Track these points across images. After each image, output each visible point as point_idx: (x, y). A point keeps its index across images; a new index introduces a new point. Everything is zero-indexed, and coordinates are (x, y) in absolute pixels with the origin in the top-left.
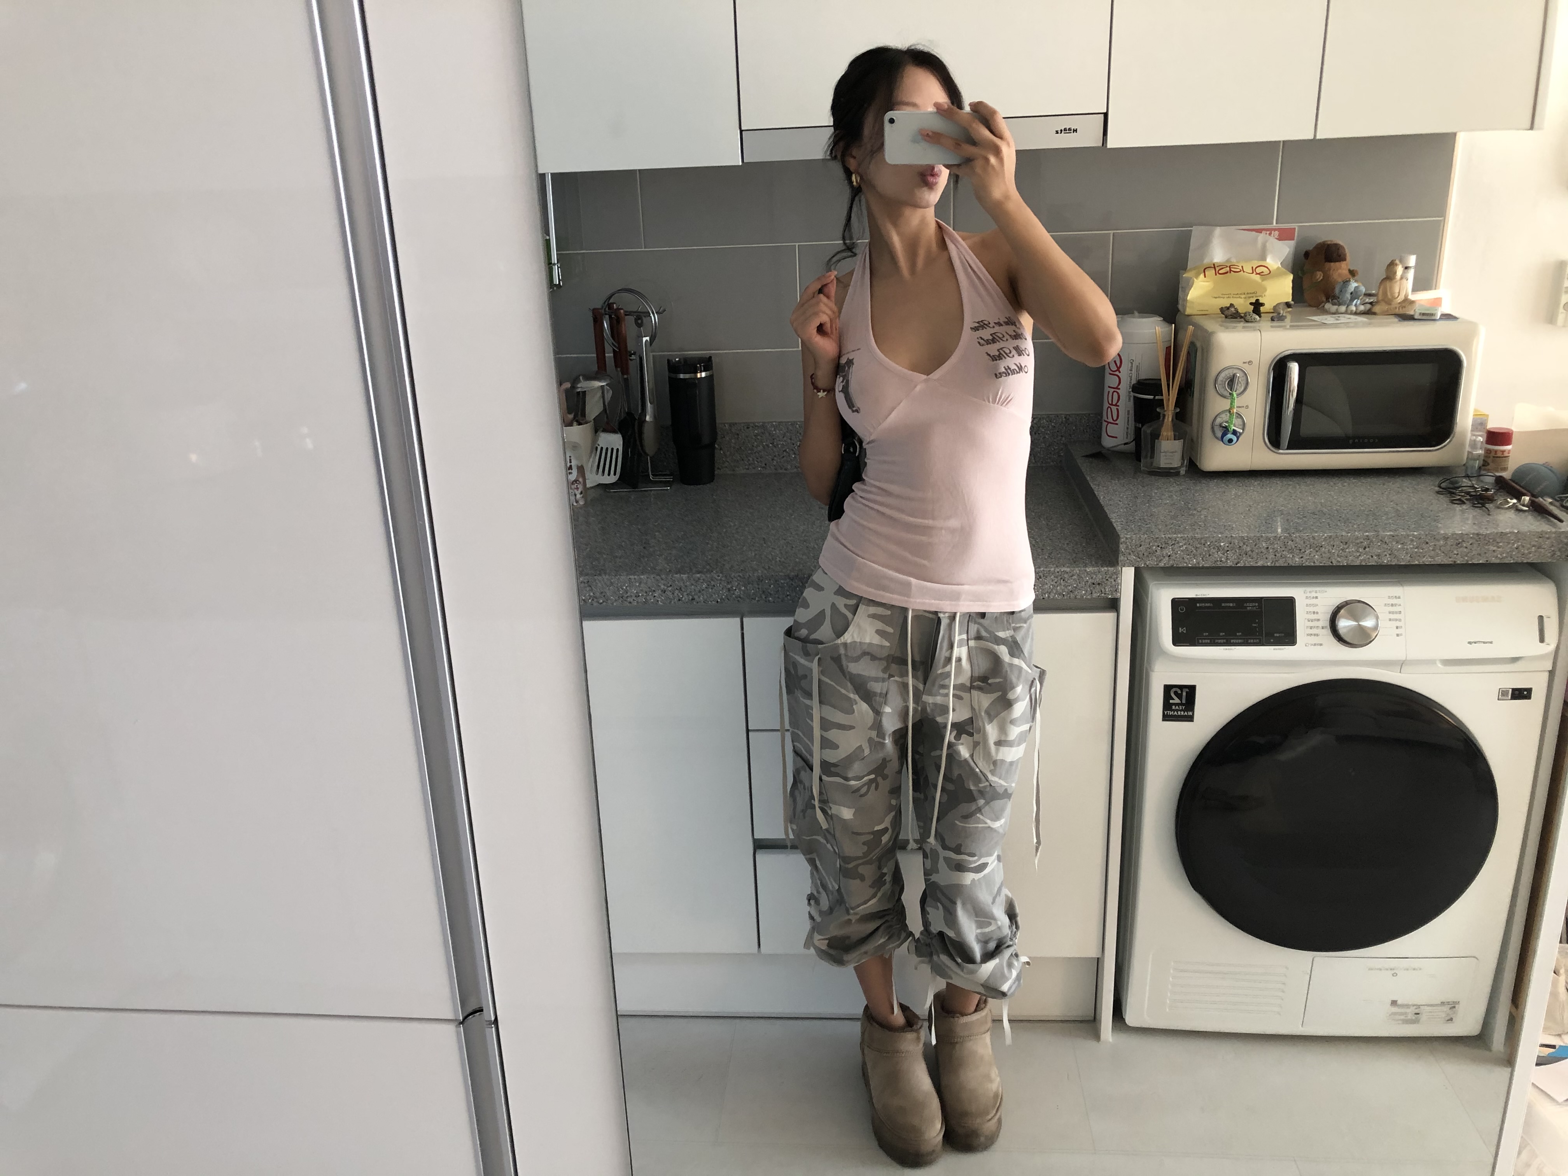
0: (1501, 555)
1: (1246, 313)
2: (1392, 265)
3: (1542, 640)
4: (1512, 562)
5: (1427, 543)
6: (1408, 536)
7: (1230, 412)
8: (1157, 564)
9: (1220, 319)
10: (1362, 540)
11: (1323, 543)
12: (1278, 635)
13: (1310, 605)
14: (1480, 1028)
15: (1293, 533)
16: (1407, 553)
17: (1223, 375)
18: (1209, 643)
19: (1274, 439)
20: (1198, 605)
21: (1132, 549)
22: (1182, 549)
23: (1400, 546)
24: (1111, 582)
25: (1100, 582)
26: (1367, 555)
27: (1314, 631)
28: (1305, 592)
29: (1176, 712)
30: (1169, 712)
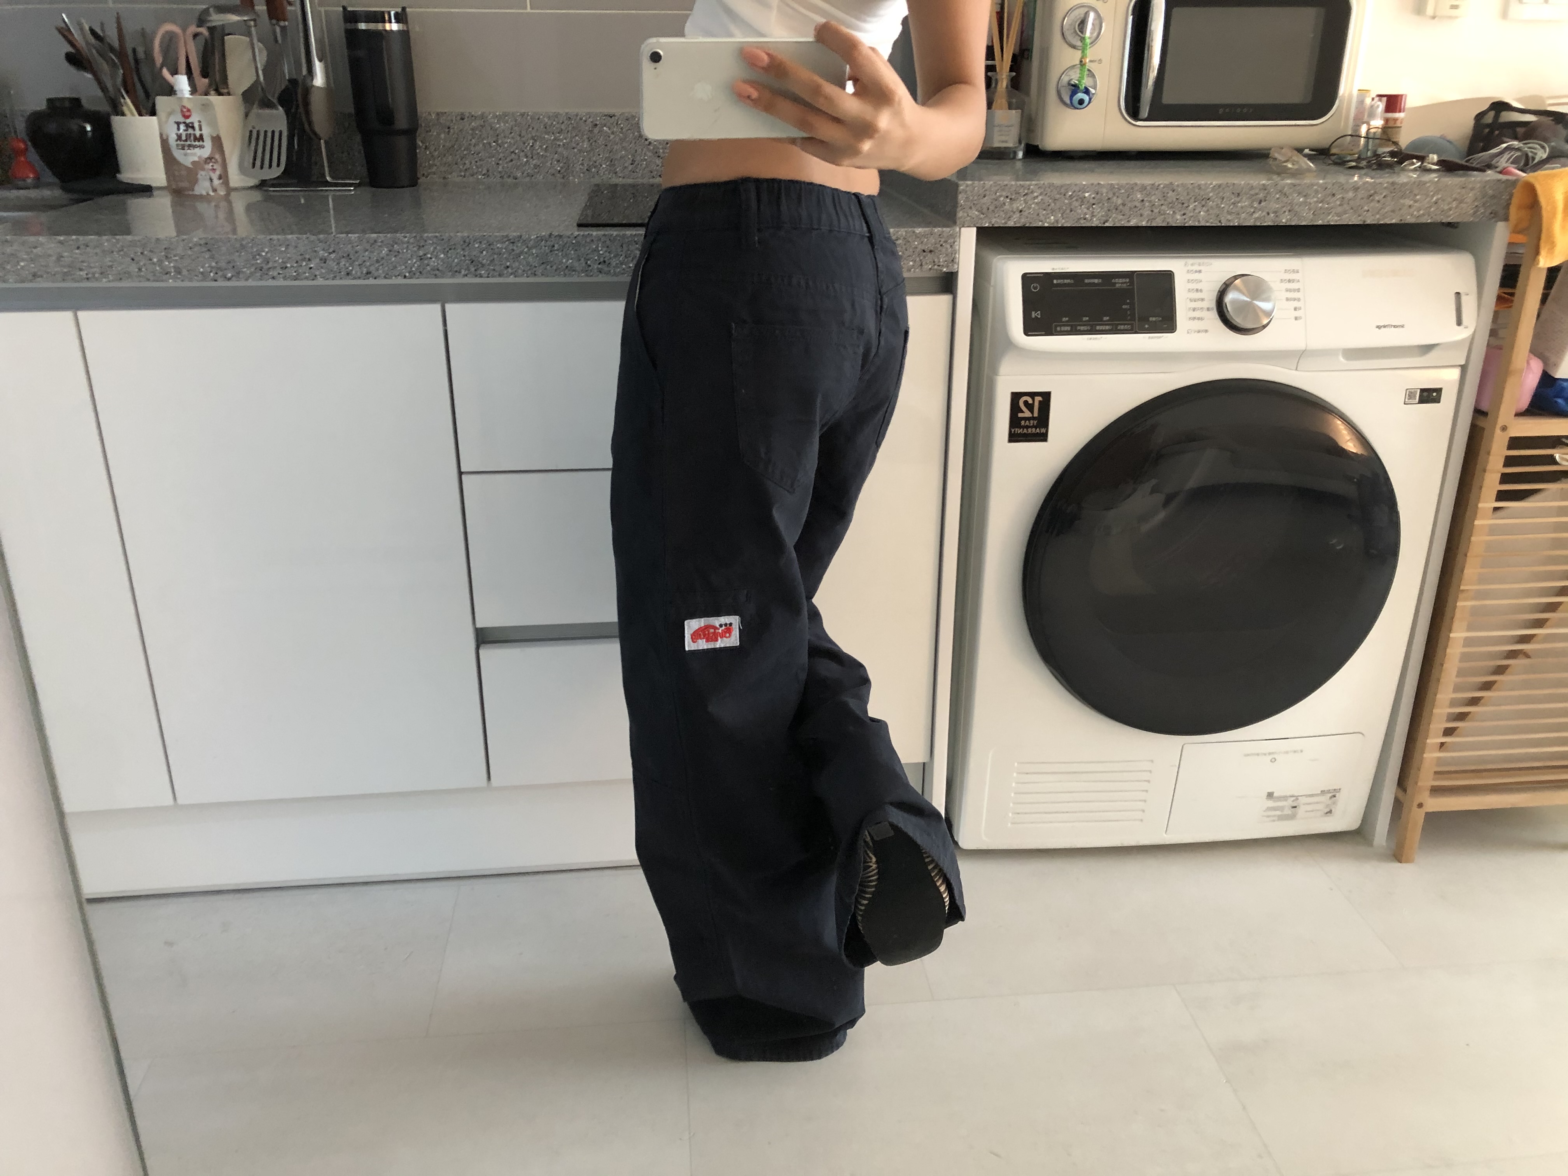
3: (1459, 323)
4: (1429, 221)
5: (1334, 195)
6: (1313, 185)
7: (1080, 65)
8: (1006, 223)
10: (1257, 191)
11: (1211, 194)
12: (1154, 319)
13: (1193, 280)
14: (1360, 822)
16: (1310, 209)
17: (1072, 15)
18: (1070, 332)
19: (1132, 106)
20: (1055, 282)
21: (975, 202)
22: (1036, 201)
23: (1301, 200)
24: (947, 248)
25: (932, 249)
26: (1262, 212)
27: (1197, 314)
28: (1186, 265)
29: (1025, 429)
30: (1016, 429)
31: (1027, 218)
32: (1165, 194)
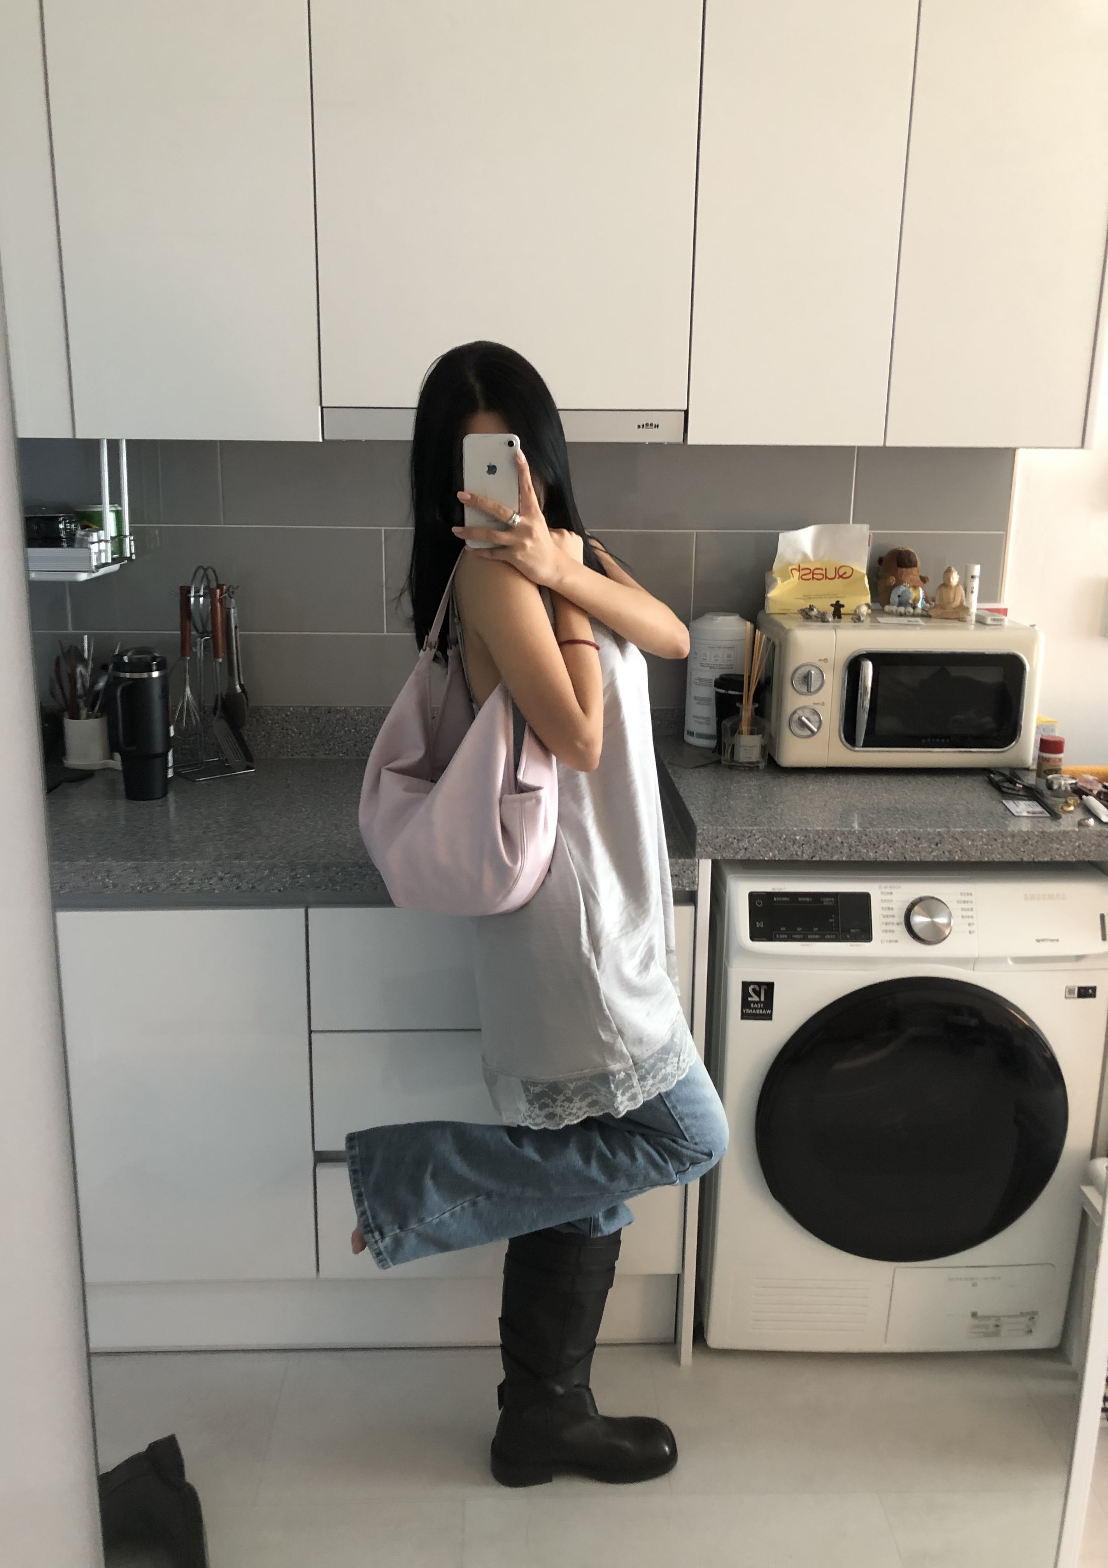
0: (1065, 853)
1: (826, 614)
2: (948, 572)
3: (1104, 938)
4: (1074, 860)
5: (996, 840)
6: (977, 832)
8: (734, 857)
9: (799, 619)
10: (933, 836)
11: (897, 838)
12: (853, 931)
13: (884, 901)
14: (1060, 1336)
15: (868, 828)
16: (976, 850)
17: (799, 672)
18: (786, 939)
19: (850, 736)
20: (775, 899)
21: (709, 841)
22: (758, 841)
23: (970, 843)
24: (688, 874)
26: (939, 851)
27: (889, 927)
28: (880, 887)
29: (754, 1011)
30: (747, 1010)
31: (750, 853)
32: (860, 838)
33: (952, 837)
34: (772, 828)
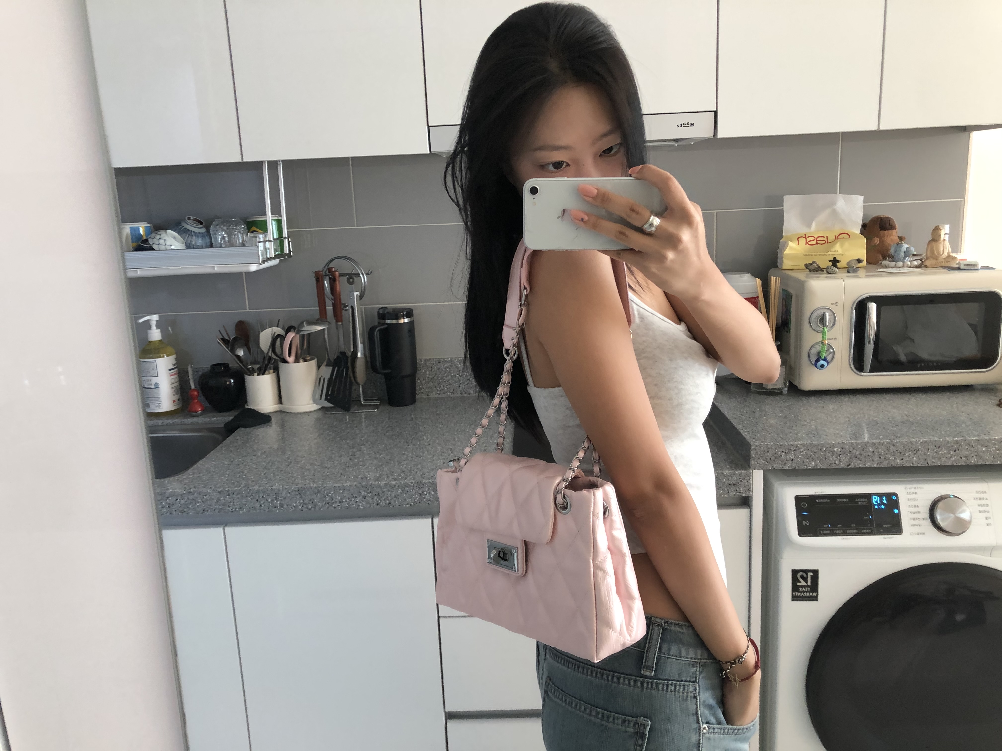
1: (828, 267)
2: (937, 230)
6: (990, 440)
7: (823, 343)
8: (782, 467)
9: (806, 273)
10: (952, 444)
11: (920, 447)
12: (887, 526)
13: (911, 499)
15: (894, 439)
16: (990, 455)
17: (815, 314)
18: (829, 534)
19: (858, 364)
20: (817, 501)
21: (762, 455)
22: (802, 454)
23: (984, 449)
24: (745, 482)
25: (735, 483)
26: (957, 457)
27: (916, 522)
28: (906, 488)
29: (803, 593)
30: (797, 593)
32: (888, 448)
33: (969, 444)
34: (814, 442)
